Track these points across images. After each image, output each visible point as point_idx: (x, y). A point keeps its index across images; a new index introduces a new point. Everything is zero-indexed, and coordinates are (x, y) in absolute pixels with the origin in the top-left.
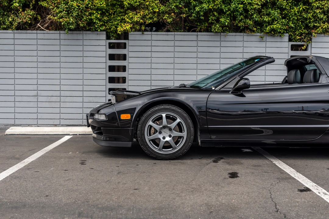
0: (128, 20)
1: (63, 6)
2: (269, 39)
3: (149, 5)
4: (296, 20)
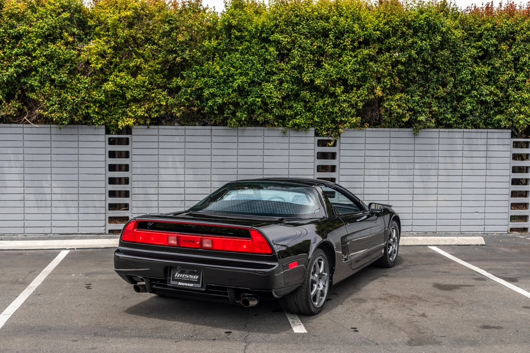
0: (130, 114)
1: (55, 98)
2: (292, 133)
3: (155, 96)
4: (322, 114)
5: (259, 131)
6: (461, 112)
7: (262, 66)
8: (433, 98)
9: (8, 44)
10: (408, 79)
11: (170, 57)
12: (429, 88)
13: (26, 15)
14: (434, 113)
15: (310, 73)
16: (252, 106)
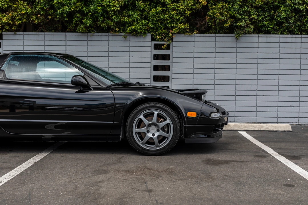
2: (133, 38)
3: (17, 7)
4: (155, 21)
5: (104, 37)
6: (278, 19)
8: (252, 7)
14: (253, 21)
16: (94, 14)
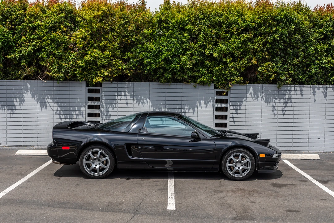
0: (100, 75)
1: (55, 65)
2: (200, 87)
3: (115, 64)
4: (218, 75)
5: (179, 86)
6: (309, 74)
7: (180, 45)
8: (290, 65)
9: (29, 32)
10: (274, 53)
11: (124, 40)
12: (287, 59)
13: (39, 15)
14: (291, 75)
15: (211, 49)
16: (174, 70)
